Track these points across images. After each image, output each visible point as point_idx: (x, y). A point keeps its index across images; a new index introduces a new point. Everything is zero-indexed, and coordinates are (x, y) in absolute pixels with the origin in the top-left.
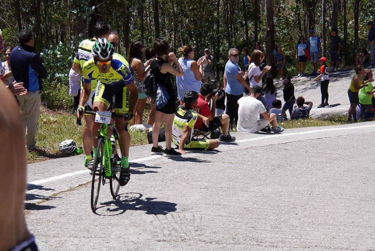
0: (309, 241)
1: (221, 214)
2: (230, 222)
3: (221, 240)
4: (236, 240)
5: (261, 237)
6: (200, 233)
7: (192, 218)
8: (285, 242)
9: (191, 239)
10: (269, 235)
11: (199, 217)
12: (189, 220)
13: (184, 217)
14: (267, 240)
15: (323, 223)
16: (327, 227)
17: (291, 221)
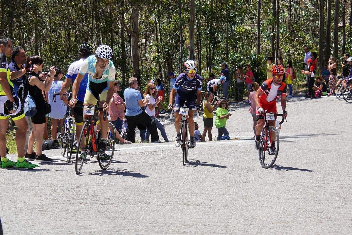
0: (191, 202)
1: (111, 189)
2: (120, 193)
3: (114, 203)
4: (128, 203)
5: (149, 201)
6: (95, 199)
7: (86, 191)
8: (170, 203)
9: (88, 203)
10: (155, 200)
11: (92, 190)
12: (84, 192)
13: (79, 191)
14: (154, 202)
15: (200, 193)
16: (204, 195)
17: (172, 193)
